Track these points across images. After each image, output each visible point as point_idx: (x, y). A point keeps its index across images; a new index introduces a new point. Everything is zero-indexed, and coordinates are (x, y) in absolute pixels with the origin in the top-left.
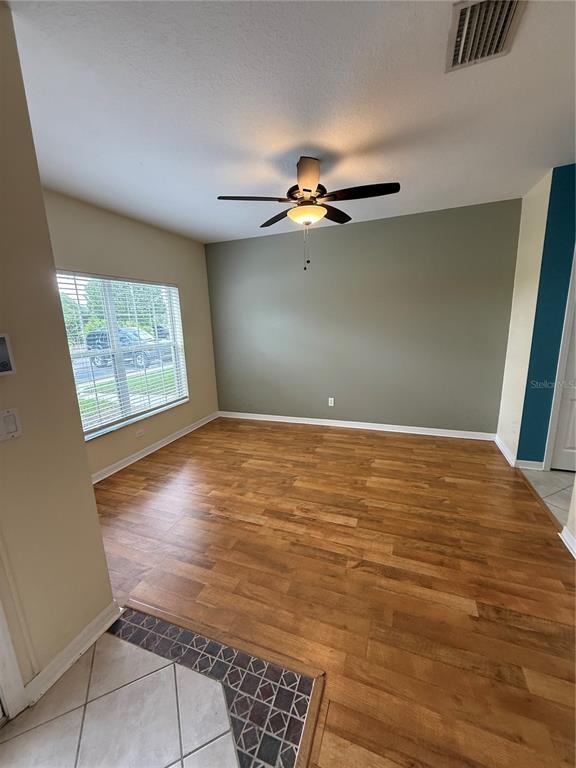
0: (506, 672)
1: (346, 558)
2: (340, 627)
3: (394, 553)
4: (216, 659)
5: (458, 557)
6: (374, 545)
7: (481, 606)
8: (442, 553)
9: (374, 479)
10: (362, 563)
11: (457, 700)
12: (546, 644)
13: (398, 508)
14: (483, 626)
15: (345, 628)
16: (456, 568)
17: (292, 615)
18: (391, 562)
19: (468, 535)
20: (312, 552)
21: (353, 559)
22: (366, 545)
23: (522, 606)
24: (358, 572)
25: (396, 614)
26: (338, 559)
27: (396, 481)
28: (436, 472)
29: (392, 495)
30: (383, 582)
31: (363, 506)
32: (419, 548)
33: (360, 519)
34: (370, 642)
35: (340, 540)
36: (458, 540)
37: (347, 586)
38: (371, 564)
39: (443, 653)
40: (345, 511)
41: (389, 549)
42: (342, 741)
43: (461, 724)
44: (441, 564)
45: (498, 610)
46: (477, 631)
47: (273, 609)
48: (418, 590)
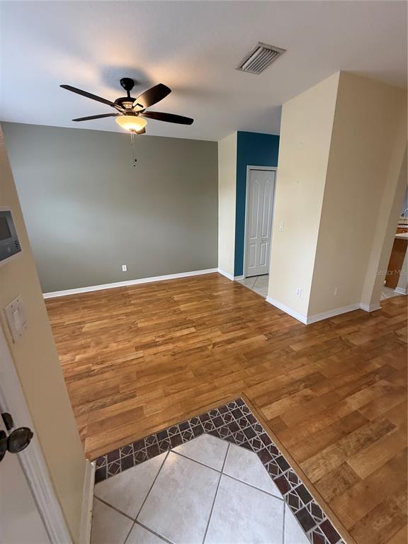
0: (286, 349)
1: (206, 347)
2: (230, 374)
3: (223, 333)
4: (180, 433)
5: (245, 323)
6: (213, 335)
7: (266, 335)
8: (239, 324)
9: (183, 306)
10: (214, 345)
11: (284, 367)
12: (289, 336)
13: (206, 314)
14: (272, 341)
15: (233, 372)
16: (248, 327)
17: (207, 384)
18: (225, 337)
19: (241, 313)
20: (187, 353)
21: (209, 345)
22: (209, 336)
23: (275, 329)
24: (217, 349)
25: (244, 354)
26: (202, 349)
27: (195, 303)
28: (208, 292)
29: (198, 310)
30: (229, 346)
31: (190, 320)
32: (230, 327)
33: (195, 327)
34: (246, 370)
35: (195, 341)
36: (239, 317)
37: (218, 357)
38: (219, 343)
39: (269, 357)
40: (184, 327)
41: (219, 333)
42: (268, 406)
43: (290, 372)
44: (242, 328)
45: (270, 333)
46: (271, 344)
47: (194, 388)
48: (244, 342)
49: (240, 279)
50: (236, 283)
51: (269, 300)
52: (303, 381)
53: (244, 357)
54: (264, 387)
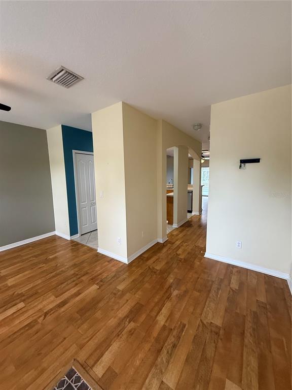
0: (114, 292)
1: (36, 321)
2: (62, 342)
3: (56, 297)
5: (79, 278)
6: (44, 303)
7: (97, 284)
8: (74, 281)
9: (10, 280)
10: (46, 314)
11: (112, 310)
12: (115, 278)
13: (40, 281)
14: (103, 288)
15: (65, 339)
16: (82, 281)
18: (59, 301)
19: (76, 269)
20: (9, 339)
21: (40, 317)
22: (40, 306)
23: (105, 275)
24: (49, 318)
25: (77, 313)
26: (30, 326)
27: (27, 272)
28: (43, 257)
29: (29, 280)
30: (63, 309)
31: (19, 295)
32: (64, 287)
33: (23, 301)
34: (78, 330)
35: (22, 318)
36: (74, 273)
37: (50, 327)
38: (51, 310)
39: (100, 305)
40: (10, 305)
41: (53, 298)
42: (100, 361)
43: (118, 313)
44: (76, 284)
45: (101, 281)
46: (102, 291)
48: (78, 298)
49: (76, 237)
50: (72, 241)
51: (100, 251)
52: (127, 317)
53: (78, 315)
54: (96, 341)
